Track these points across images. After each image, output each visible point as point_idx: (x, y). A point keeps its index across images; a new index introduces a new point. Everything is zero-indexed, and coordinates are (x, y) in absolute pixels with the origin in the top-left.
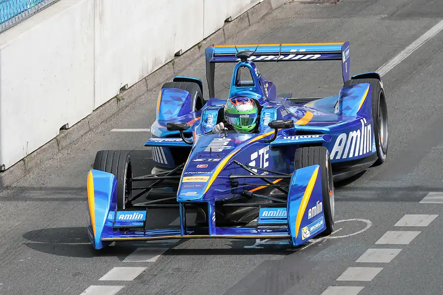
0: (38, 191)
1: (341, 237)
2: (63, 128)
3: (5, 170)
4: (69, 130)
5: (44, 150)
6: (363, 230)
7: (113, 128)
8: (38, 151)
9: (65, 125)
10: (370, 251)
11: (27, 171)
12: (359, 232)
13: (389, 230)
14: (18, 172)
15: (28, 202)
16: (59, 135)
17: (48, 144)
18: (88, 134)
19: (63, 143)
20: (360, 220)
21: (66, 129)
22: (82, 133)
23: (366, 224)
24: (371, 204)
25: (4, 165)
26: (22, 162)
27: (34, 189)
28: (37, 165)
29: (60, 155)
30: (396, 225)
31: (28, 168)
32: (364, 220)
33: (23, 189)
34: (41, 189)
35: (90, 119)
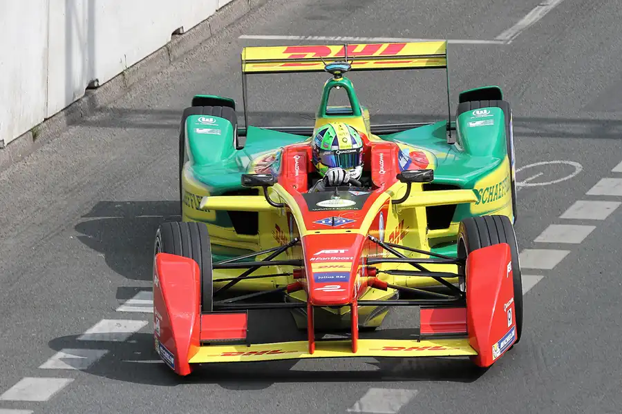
0: (142, 115)
1: (541, 184)
2: (176, 33)
3: (98, 87)
4: (184, 35)
5: (151, 61)
6: (571, 176)
7: (242, 33)
8: (143, 62)
9: (179, 29)
10: (579, 203)
11: (127, 88)
12: (566, 179)
13: (605, 176)
14: (116, 89)
15: (127, 130)
16: (170, 42)
17: (156, 54)
18: (209, 41)
19: (177, 53)
20: (566, 162)
21: (180, 34)
22: (201, 39)
23: (574, 169)
24: (581, 141)
25: (97, 80)
26: (120, 76)
27: (137, 112)
28: (140, 81)
29: (172, 69)
30: (614, 170)
31: (128, 85)
32: (571, 163)
33: (122, 112)
34: (145, 112)
35: (212, 21)
